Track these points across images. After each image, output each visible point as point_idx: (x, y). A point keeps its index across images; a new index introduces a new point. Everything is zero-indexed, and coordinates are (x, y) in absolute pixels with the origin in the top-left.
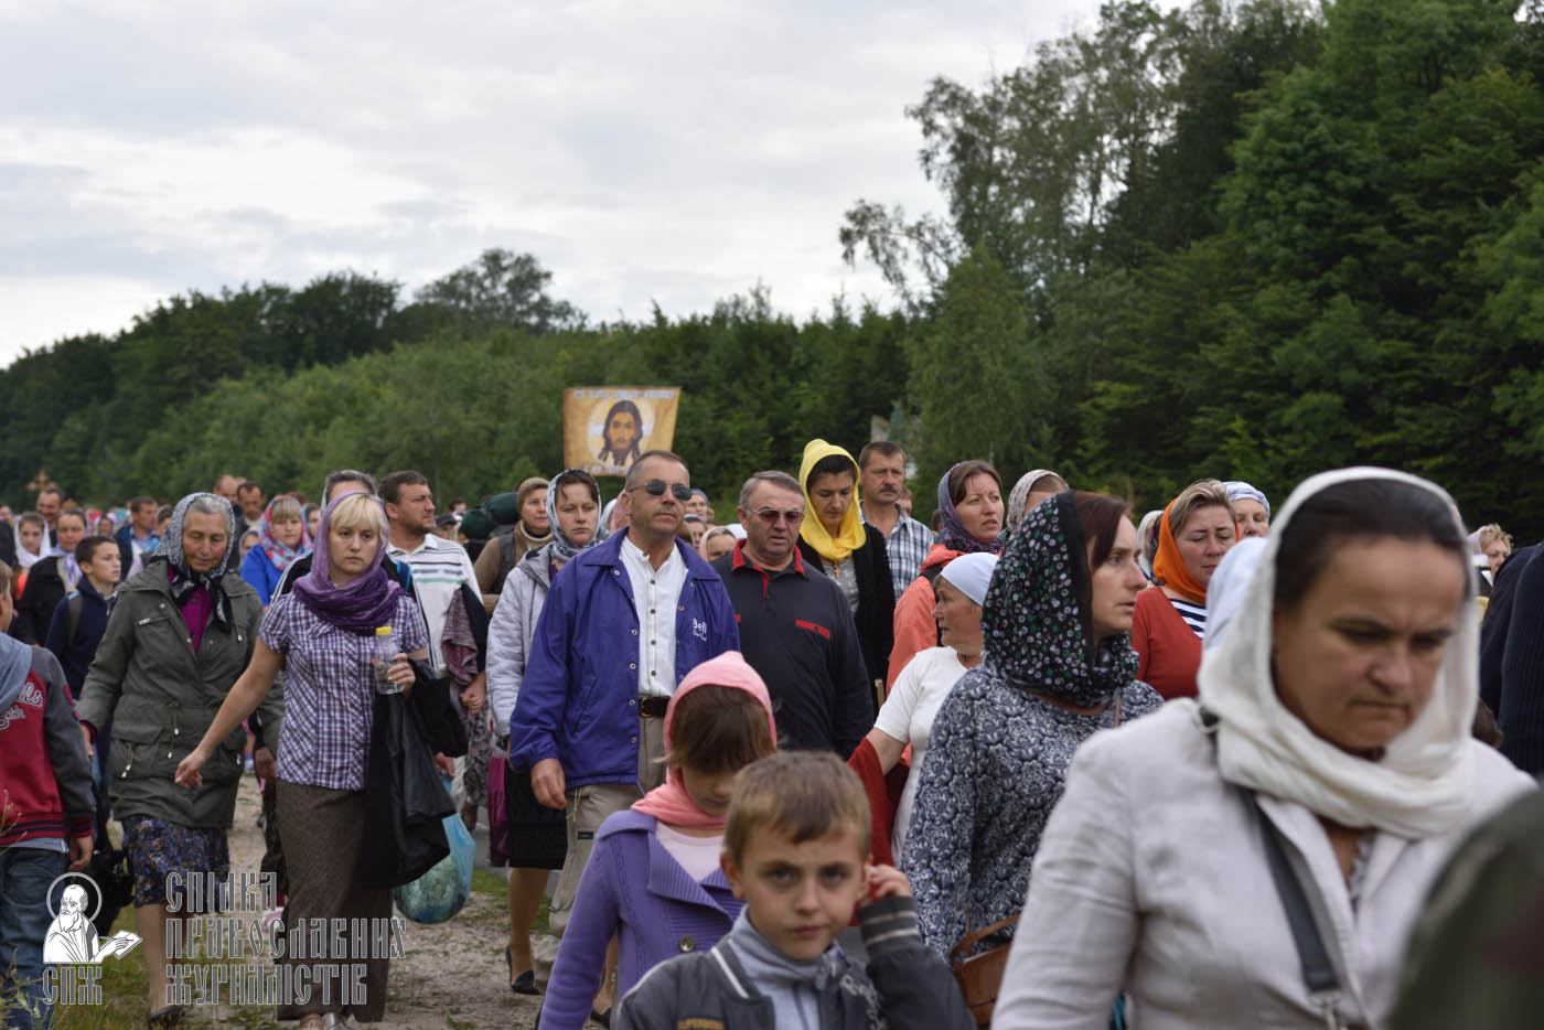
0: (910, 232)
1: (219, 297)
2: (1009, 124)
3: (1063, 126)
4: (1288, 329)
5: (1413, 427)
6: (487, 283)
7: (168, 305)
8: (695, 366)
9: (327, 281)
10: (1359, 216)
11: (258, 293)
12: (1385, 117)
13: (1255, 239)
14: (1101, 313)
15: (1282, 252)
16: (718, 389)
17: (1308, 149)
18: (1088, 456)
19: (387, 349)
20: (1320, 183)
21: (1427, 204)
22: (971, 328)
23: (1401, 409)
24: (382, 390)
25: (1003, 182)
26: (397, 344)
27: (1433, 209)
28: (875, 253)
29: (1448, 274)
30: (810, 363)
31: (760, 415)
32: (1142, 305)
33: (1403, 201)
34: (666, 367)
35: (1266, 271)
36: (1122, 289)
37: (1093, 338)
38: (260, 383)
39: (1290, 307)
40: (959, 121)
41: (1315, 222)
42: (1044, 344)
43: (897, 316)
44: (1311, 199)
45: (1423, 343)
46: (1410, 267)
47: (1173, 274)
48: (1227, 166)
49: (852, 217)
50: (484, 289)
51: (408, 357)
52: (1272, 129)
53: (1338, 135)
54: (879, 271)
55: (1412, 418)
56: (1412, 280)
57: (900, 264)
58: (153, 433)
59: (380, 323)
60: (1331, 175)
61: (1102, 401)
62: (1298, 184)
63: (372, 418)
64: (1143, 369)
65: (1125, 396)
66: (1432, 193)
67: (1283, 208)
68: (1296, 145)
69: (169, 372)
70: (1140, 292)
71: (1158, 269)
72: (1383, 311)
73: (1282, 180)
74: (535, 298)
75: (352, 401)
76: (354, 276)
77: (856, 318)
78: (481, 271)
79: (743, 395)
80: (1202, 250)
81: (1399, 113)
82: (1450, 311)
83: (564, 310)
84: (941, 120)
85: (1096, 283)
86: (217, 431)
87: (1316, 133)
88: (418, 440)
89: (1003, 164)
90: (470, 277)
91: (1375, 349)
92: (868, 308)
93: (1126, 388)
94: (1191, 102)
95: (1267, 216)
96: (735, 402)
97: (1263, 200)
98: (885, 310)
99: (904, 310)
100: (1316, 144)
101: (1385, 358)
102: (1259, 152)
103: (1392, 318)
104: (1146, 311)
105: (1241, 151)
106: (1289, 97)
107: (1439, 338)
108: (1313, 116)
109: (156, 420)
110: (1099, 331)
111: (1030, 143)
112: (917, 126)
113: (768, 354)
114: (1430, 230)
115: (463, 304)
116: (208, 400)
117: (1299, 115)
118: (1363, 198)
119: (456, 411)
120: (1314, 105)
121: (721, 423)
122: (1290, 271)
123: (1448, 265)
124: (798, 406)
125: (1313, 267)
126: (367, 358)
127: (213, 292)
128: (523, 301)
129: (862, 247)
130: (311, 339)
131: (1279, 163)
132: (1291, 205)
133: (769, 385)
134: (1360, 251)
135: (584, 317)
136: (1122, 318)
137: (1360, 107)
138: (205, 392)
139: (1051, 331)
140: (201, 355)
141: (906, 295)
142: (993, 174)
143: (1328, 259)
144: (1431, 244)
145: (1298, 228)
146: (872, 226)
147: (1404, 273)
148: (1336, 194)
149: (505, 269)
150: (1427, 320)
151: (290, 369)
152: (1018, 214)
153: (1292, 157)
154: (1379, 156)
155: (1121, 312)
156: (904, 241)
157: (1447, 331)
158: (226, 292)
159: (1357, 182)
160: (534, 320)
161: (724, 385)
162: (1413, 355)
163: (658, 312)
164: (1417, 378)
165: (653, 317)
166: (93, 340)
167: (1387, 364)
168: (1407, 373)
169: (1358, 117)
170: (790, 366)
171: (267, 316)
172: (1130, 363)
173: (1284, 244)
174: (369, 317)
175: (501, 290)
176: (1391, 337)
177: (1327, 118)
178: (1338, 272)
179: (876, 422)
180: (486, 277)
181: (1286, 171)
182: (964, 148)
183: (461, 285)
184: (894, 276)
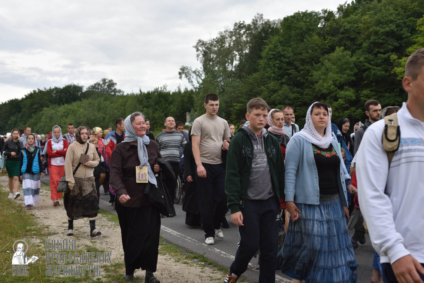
0: (193, 72)
1: (44, 90)
2: (214, 49)
4: (275, 91)
5: (300, 111)
6: (103, 85)
7: (32, 92)
8: (148, 102)
9: (68, 86)
10: (288, 67)
11: (53, 89)
12: (293, 46)
13: (267, 73)
14: (235, 89)
16: (153, 107)
17: (277, 53)
18: (233, 119)
19: (81, 100)
20: (280, 60)
21: (302, 64)
22: (207, 93)
23: (298, 108)
24: (79, 109)
25: (213, 61)
26: (82, 99)
27: (304, 65)
28: (187, 77)
29: (307, 79)
30: (173, 101)
31: (162, 112)
32: (243, 87)
33: (297, 63)
34: (142, 102)
35: (270, 79)
36: (239, 84)
37: (233, 94)
38: (53, 108)
39: (275, 87)
40: (204, 49)
41: (280, 68)
42: (223, 96)
43: (192, 91)
44: (278, 64)
45: (302, 94)
46: (299, 78)
47: (249, 80)
48: (261, 57)
49: (181, 69)
50: (102, 87)
51: (85, 102)
52: (270, 49)
53: (283, 51)
54: (188, 80)
55: (300, 110)
56: (299, 81)
57: (192, 79)
58: (30, 120)
59: (79, 94)
60: (282, 59)
61: (235, 107)
62: (276, 60)
63: (78, 115)
64: (244, 101)
65: (240, 106)
66: (303, 62)
67: (272, 65)
68: (275, 53)
69: (33, 106)
70: (243, 84)
71: (247, 79)
72: (294, 87)
73: (272, 60)
74: (113, 88)
75: (73, 112)
76: (73, 85)
77: (183, 91)
78: (101, 83)
79: (158, 108)
80: (255, 75)
81: (296, 46)
82: (307, 87)
83: (120, 91)
84: (200, 48)
85: (234, 82)
86: (44, 119)
87: (279, 50)
88: (88, 119)
89: (213, 58)
90: (99, 84)
91: (292, 96)
92: (186, 89)
93: (240, 105)
94: (252, 44)
95: (269, 67)
96: (157, 110)
97: (269, 64)
98: (189, 89)
99: (193, 89)
100: (279, 52)
101: (294, 98)
102: (267, 54)
103: (295, 89)
104: (244, 88)
105: (263, 54)
106: (274, 42)
107: (305, 93)
108: (279, 47)
109: (30, 117)
110: (234, 92)
111: (219, 53)
112: (195, 50)
113: (164, 99)
114: (303, 70)
115: (97, 90)
116: (41, 112)
117: (276, 47)
118: (289, 64)
119: (96, 113)
120: (279, 44)
121: (154, 114)
122: (274, 79)
123: (306, 77)
124: (170, 110)
125: (280, 78)
126: (76, 102)
127: (42, 89)
128: (111, 89)
129: (183, 76)
130: (64, 98)
131: (272, 56)
132: (274, 65)
133: (164, 106)
134: (288, 74)
135: (124, 92)
136: (239, 90)
137: (287, 45)
138: (41, 110)
139: (224, 93)
140: (40, 102)
141: (193, 85)
142: (211, 60)
143: (282, 76)
144: (303, 73)
145: (276, 70)
146: (186, 71)
147: (297, 79)
148: (283, 62)
149: (106, 83)
150: (302, 89)
151: (59, 105)
152: (216, 68)
153: (274, 55)
154: (292, 54)
155: (239, 88)
156: (192, 74)
157: (306, 91)
158: (45, 89)
159: (287, 60)
160: (113, 93)
161: (154, 106)
162: (300, 97)
163: (140, 91)
164: (301, 101)
165: (139, 92)
167: (295, 99)
168: (298, 100)
169: (288, 47)
170: (169, 102)
171: (54, 94)
172: (241, 99)
173: (273, 73)
174: (77, 93)
175: (106, 87)
176: (295, 93)
177: (282, 47)
178: (284, 79)
179: (187, 113)
180: (102, 84)
181: (273, 58)
182: (205, 54)
183: (97, 86)
184: (191, 82)
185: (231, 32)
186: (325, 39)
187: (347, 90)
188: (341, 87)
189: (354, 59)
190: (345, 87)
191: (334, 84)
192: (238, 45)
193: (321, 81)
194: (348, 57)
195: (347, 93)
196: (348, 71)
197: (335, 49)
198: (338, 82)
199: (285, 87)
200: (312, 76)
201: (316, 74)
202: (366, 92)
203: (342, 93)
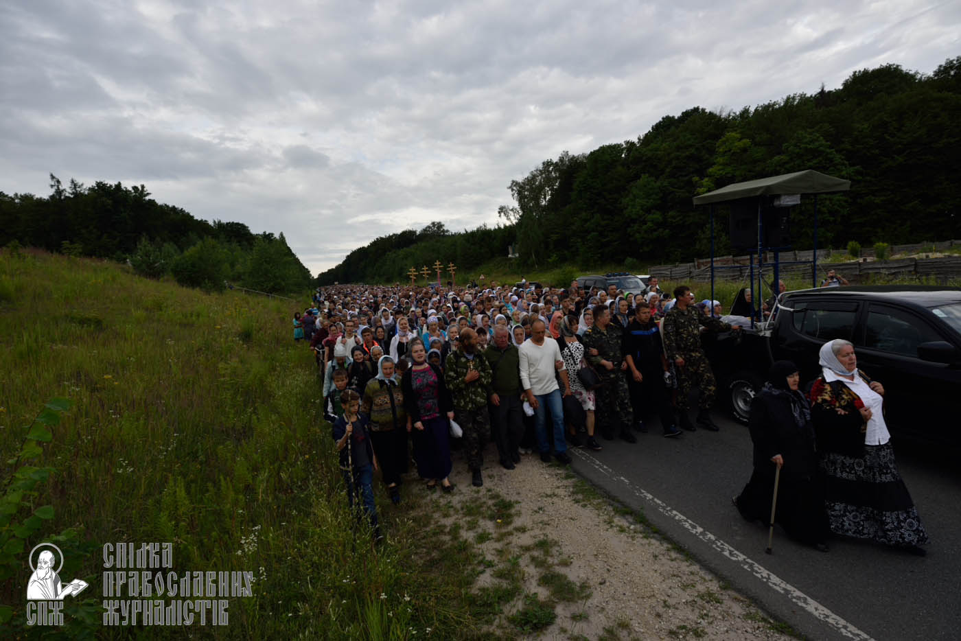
0: (512, 210)
2: (527, 187)
3: (537, 187)
4: (586, 221)
6: (433, 228)
7: (375, 240)
8: (474, 240)
9: (404, 231)
10: (598, 197)
11: (392, 235)
12: (600, 178)
13: (579, 204)
14: (549, 221)
15: (585, 206)
17: (587, 185)
19: (417, 243)
20: (590, 192)
21: (610, 194)
24: (417, 251)
25: (528, 198)
27: (612, 194)
28: (505, 214)
29: (616, 207)
30: (495, 237)
33: (606, 194)
35: (582, 210)
37: (549, 226)
38: (395, 252)
39: (587, 216)
40: (518, 188)
41: (590, 199)
42: (540, 228)
43: (510, 226)
44: (589, 195)
45: (612, 221)
47: (563, 212)
48: (572, 190)
49: (500, 208)
51: (420, 244)
52: (580, 182)
53: (593, 182)
54: (506, 218)
56: (609, 209)
57: (510, 216)
59: (414, 238)
60: (592, 190)
62: (586, 192)
66: (611, 192)
67: (583, 197)
68: (585, 185)
69: (378, 251)
70: (558, 216)
72: (604, 215)
73: (583, 192)
74: (442, 229)
75: (411, 254)
76: (409, 230)
77: (502, 227)
78: (431, 225)
79: (484, 245)
80: (568, 207)
81: (603, 177)
82: (617, 214)
83: (447, 231)
84: (514, 188)
85: (548, 215)
87: (589, 182)
89: (527, 195)
90: (429, 227)
91: (603, 223)
92: (504, 225)
94: (562, 179)
95: (581, 199)
96: (482, 246)
97: (580, 196)
98: (507, 225)
100: (589, 184)
102: (578, 186)
103: (606, 216)
104: (559, 220)
105: (575, 186)
106: (583, 176)
107: (615, 219)
108: (588, 179)
109: (376, 261)
111: (531, 190)
112: (510, 190)
113: (487, 236)
114: (611, 199)
115: (428, 233)
116: (385, 257)
117: (585, 179)
120: (588, 177)
122: (586, 209)
123: (615, 205)
125: (591, 208)
126: (412, 245)
127: (383, 236)
128: (440, 230)
129: (502, 214)
130: (402, 243)
131: (583, 189)
132: (585, 197)
134: (598, 204)
135: (451, 232)
137: (596, 177)
138: (384, 255)
139: (540, 226)
140: (383, 248)
141: (512, 222)
142: (525, 197)
143: (593, 206)
144: (612, 201)
145: (587, 201)
146: (504, 210)
147: (607, 207)
148: (593, 194)
149: (436, 225)
150: (612, 216)
151: (399, 249)
152: (531, 204)
154: (600, 185)
155: (554, 221)
156: (510, 212)
157: (617, 218)
159: (597, 191)
160: (442, 234)
163: (466, 230)
166: (363, 248)
169: (596, 179)
170: (491, 238)
171: (394, 239)
172: (557, 230)
174: (412, 237)
175: (436, 229)
176: (606, 220)
177: (591, 179)
178: (595, 209)
179: (509, 246)
182: (519, 193)
183: (428, 229)
184: (508, 219)
185: (540, 171)
186: (629, 168)
187: (654, 213)
188: (648, 211)
189: (658, 184)
190: (653, 211)
191: (642, 209)
192: (549, 181)
193: (630, 208)
194: (653, 183)
195: (655, 216)
196: (654, 196)
197: (640, 176)
198: (645, 207)
199: (598, 216)
200: (621, 203)
201: (625, 201)
202: (671, 213)
203: (650, 217)
